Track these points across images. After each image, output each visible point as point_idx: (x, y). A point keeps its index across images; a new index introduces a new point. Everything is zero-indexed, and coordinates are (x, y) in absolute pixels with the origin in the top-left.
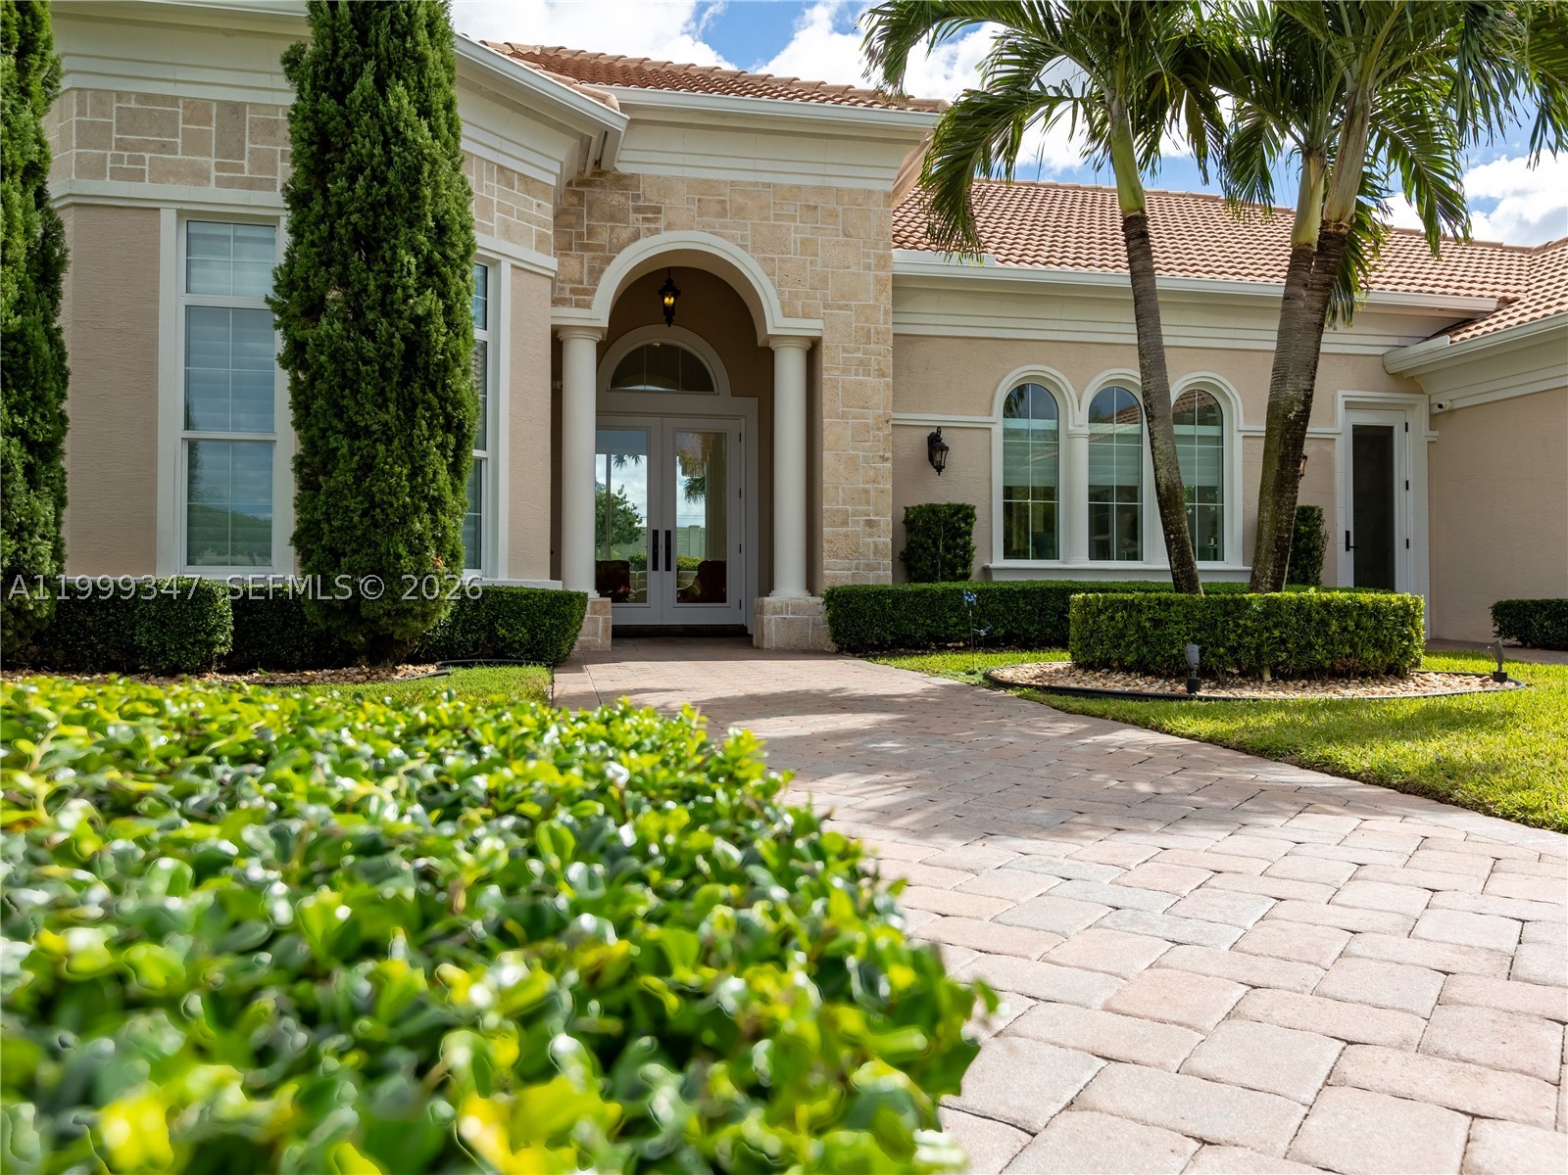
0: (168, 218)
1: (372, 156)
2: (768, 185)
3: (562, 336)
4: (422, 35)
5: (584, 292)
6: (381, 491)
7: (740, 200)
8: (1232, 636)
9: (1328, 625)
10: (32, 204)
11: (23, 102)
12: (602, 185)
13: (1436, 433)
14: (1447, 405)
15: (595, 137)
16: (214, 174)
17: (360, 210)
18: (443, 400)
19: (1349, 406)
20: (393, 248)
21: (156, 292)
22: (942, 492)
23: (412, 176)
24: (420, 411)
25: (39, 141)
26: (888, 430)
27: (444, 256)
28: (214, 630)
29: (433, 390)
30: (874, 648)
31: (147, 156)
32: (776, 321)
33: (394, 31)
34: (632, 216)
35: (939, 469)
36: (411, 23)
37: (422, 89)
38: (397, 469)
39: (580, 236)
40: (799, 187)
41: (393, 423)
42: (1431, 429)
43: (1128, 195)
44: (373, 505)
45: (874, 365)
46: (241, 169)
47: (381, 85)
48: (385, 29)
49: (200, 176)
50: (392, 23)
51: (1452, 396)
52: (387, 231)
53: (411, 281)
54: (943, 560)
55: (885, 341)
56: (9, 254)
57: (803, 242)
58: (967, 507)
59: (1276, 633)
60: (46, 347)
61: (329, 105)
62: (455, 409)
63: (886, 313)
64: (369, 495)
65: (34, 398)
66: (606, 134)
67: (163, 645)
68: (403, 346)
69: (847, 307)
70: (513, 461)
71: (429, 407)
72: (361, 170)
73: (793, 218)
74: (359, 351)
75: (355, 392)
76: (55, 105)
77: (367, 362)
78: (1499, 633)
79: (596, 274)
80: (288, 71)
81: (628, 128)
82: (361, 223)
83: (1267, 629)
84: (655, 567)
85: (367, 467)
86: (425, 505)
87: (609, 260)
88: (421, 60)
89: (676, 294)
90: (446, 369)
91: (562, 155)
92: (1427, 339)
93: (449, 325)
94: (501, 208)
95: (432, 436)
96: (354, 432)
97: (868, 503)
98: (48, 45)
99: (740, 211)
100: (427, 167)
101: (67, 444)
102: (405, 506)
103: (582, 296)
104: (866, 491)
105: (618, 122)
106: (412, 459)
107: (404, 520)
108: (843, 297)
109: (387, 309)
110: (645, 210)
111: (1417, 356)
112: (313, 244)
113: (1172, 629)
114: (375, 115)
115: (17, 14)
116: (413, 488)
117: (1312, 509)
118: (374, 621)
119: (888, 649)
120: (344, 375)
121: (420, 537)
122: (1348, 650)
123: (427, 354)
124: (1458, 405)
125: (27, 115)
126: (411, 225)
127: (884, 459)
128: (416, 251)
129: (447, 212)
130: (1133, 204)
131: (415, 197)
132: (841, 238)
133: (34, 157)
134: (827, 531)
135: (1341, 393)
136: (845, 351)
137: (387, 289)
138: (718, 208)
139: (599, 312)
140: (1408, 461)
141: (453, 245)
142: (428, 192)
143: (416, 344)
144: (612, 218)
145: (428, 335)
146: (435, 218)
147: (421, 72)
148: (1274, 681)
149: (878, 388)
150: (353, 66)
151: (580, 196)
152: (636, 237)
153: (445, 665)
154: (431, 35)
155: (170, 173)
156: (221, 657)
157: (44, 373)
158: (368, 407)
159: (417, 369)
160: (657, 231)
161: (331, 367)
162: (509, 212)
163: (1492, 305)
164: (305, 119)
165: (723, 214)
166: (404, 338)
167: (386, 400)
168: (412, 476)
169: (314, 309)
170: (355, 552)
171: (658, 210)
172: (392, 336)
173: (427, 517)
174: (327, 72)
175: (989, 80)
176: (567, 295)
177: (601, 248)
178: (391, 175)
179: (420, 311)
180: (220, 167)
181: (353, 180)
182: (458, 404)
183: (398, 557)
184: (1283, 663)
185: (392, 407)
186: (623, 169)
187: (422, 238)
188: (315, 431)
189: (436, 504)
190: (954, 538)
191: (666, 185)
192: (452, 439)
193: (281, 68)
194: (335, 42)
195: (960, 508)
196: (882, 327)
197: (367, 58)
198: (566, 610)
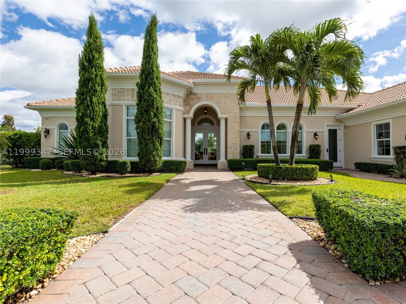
0: (124, 106)
1: (147, 98)
2: (218, 93)
3: (186, 119)
4: (155, 79)
5: (189, 112)
6: (148, 148)
7: (214, 96)
8: (280, 173)
9: (297, 171)
10: (103, 107)
11: (102, 93)
12: (191, 95)
13: (346, 130)
14: (347, 125)
15: (189, 88)
16: (130, 99)
17: (145, 107)
18: (158, 134)
19: (327, 126)
20: (150, 112)
21: (123, 117)
22: (249, 143)
23: (153, 101)
24: (154, 136)
25: (104, 98)
26: (239, 133)
27: (158, 112)
28: (127, 168)
29: (157, 132)
30: (235, 170)
31: (121, 97)
32: (220, 115)
33: (151, 79)
34: (196, 99)
35: (249, 139)
36: (153, 78)
37: (155, 87)
38: (151, 145)
39: (188, 103)
40: (224, 93)
41: (150, 138)
42: (345, 130)
43: (267, 97)
44: (147, 150)
45: (236, 122)
46: (134, 98)
47: (149, 87)
48: (150, 79)
49: (128, 100)
50: (150, 78)
51: (348, 123)
52: (149, 109)
53: (152, 117)
54: (249, 154)
55: (238, 118)
56: (99, 115)
57: (224, 102)
58: (253, 145)
59: (287, 173)
60: (105, 128)
61: (141, 91)
62: (160, 135)
63: (238, 113)
64: (147, 149)
65: (103, 135)
66: (190, 88)
67: (120, 170)
68: (151, 126)
69: (232, 112)
70: (175, 140)
71: (156, 135)
72: (145, 101)
73: (223, 98)
74: (145, 127)
75: (145, 133)
76: (107, 93)
77: (146, 129)
78: (356, 168)
79: (190, 109)
80: (137, 86)
81: (194, 87)
82: (145, 108)
83: (286, 172)
84: (205, 154)
85: (146, 144)
86: (155, 150)
87: (193, 107)
88: (155, 83)
89: (207, 110)
90: (158, 129)
91: (184, 91)
92: (344, 113)
93: (159, 123)
94: (174, 101)
95: (156, 139)
96: (145, 139)
97: (235, 145)
98: (105, 84)
99: (214, 98)
100: (155, 100)
101: (108, 141)
102: (152, 150)
103: (188, 112)
104: (235, 143)
105: (192, 86)
106: (153, 143)
107: (152, 152)
108: (231, 111)
109: (149, 121)
110: (199, 98)
111: (340, 116)
112: (139, 112)
113: (270, 171)
114: (148, 92)
115: (101, 81)
116: (153, 147)
117: (319, 145)
118: (149, 167)
119: (237, 170)
120: (143, 131)
121: (154, 155)
122: (300, 176)
123: (155, 127)
124: (349, 125)
125: (102, 95)
126: (153, 108)
127: (238, 138)
128: (153, 112)
129: (158, 106)
130: (268, 99)
131: (153, 104)
132: (231, 101)
133: (103, 101)
134: (228, 150)
135: (325, 123)
136: (231, 120)
137: (149, 118)
138: (210, 97)
139: (191, 115)
140: (340, 135)
141: (159, 111)
142: (155, 103)
143: (153, 126)
144: (193, 100)
145: (155, 125)
146: (156, 107)
147: (155, 85)
148: (287, 181)
149: (237, 126)
150: (145, 85)
151: (188, 97)
152: (197, 103)
153: (161, 173)
154: (157, 79)
155: (124, 100)
156: (129, 172)
157: (104, 131)
158: (146, 136)
159: (154, 129)
160: (200, 102)
161: (141, 130)
162: (175, 101)
163: (357, 106)
164: (138, 93)
165: (211, 98)
166: (151, 125)
167: (149, 134)
168: (153, 146)
169: (139, 121)
170: (145, 157)
171: (200, 98)
172: (149, 125)
173: (156, 152)
174: (141, 86)
175: (249, 77)
176: (186, 113)
177: (191, 105)
178: (150, 101)
179: (154, 121)
180: (131, 98)
181: (144, 102)
182: (160, 134)
183: (151, 158)
184: (288, 178)
185: (150, 135)
186: (195, 92)
187: (154, 110)
188: (140, 139)
189: (157, 150)
190: (251, 151)
191: (202, 94)
192: (159, 140)
193: (136, 85)
194: (142, 82)
195: (252, 146)
196: (238, 115)
197: (147, 84)
198: (181, 164)
